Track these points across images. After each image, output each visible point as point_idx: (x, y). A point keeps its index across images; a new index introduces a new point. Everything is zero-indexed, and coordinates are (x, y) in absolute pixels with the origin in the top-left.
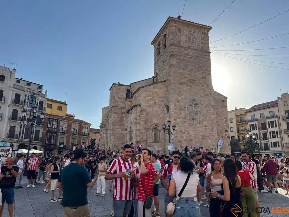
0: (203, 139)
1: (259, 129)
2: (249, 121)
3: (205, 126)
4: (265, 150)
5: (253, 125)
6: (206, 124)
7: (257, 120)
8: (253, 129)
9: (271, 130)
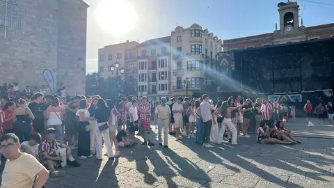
0: (25, 67)
1: (149, 69)
2: (139, 58)
3: (33, 44)
4: (152, 93)
5: (143, 63)
6: (35, 41)
7: (147, 57)
8: (143, 68)
9: (160, 70)
